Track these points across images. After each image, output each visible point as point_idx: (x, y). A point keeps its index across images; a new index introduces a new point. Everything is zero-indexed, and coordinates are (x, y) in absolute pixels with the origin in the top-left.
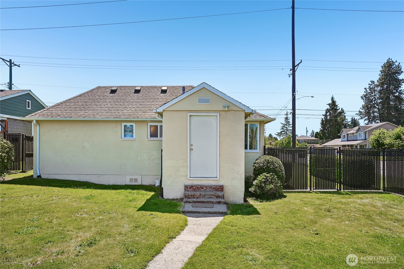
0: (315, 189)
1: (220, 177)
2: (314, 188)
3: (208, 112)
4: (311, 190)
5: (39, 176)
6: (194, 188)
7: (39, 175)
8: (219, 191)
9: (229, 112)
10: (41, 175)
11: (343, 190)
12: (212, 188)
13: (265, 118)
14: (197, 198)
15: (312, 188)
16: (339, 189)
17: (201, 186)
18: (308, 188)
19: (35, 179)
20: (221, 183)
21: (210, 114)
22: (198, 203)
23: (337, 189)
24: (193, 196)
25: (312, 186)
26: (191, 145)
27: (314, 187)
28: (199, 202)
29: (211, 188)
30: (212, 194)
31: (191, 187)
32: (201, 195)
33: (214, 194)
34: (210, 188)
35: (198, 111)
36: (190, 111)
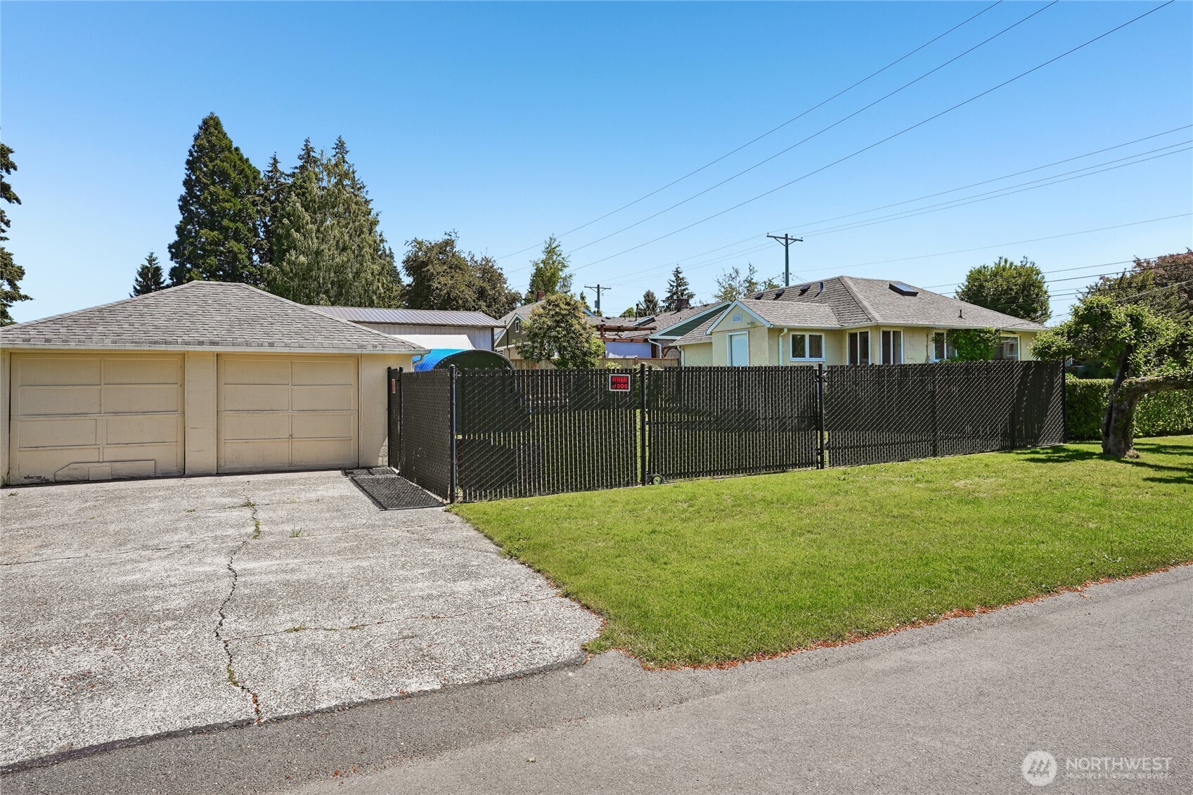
3: (741, 330)
9: (755, 331)
13: (870, 322)
21: (742, 333)
35: (734, 330)
36: (729, 331)
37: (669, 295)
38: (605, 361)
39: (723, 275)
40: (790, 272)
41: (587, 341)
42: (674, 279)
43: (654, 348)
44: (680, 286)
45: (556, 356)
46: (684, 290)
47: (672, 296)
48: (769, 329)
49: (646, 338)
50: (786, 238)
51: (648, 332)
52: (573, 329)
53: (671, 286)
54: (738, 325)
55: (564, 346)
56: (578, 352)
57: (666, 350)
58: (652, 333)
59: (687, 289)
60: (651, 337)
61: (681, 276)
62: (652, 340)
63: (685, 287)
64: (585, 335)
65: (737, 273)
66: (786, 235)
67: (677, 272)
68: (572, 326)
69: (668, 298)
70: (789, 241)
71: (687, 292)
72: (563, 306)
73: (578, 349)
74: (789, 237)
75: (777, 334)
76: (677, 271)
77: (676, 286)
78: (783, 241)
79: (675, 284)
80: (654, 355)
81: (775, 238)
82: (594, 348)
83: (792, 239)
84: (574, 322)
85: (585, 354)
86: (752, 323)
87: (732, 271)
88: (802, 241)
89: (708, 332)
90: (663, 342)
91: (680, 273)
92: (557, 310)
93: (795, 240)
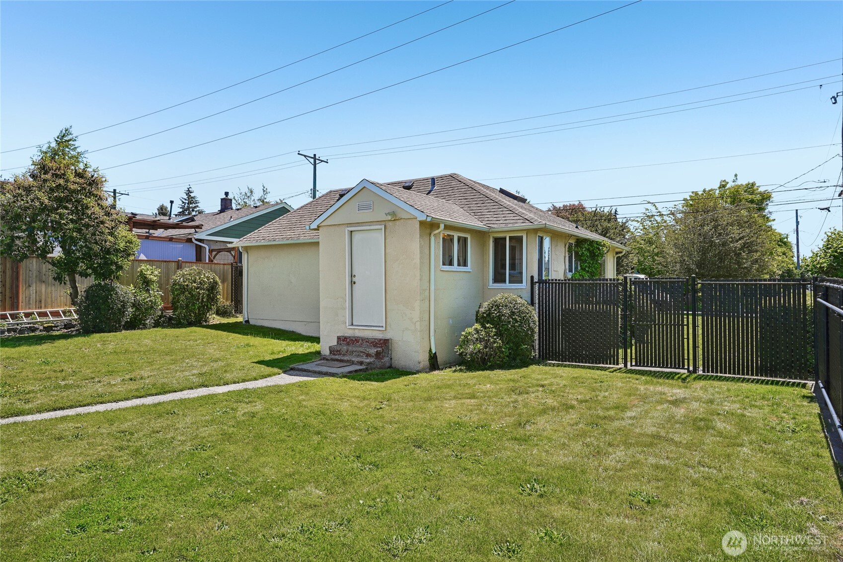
0: (636, 365)
1: (388, 326)
2: (634, 363)
3: (371, 223)
4: (626, 366)
5: (247, 322)
6: (348, 340)
7: (247, 319)
8: (378, 347)
9: (397, 223)
10: (249, 319)
11: (704, 371)
12: (370, 342)
13: (531, 224)
14: (344, 355)
15: (629, 364)
16: (691, 368)
17: (356, 338)
18: (620, 360)
19: (244, 325)
20: (387, 336)
21: (372, 227)
22: (336, 362)
23: (688, 369)
24: (339, 351)
25: (629, 359)
26: (352, 276)
27: (634, 360)
28: (337, 360)
29: (368, 342)
30: (362, 350)
31: (345, 338)
32: (348, 350)
33: (364, 351)
34: (366, 342)
35: (358, 224)
36: (350, 225)
37: (181, 210)
38: (136, 263)
39: (239, 194)
40: (317, 189)
41: (111, 234)
42: (186, 197)
43: (199, 249)
44: (191, 203)
45: (57, 252)
46: (195, 207)
47: (183, 211)
48: (422, 223)
49: (190, 237)
50: (314, 157)
51: (193, 230)
52: (89, 212)
53: (183, 203)
54: (365, 216)
55: (72, 238)
56: (96, 248)
57: (214, 253)
58: (196, 232)
59: (197, 206)
60: (196, 237)
61: (192, 195)
62: (197, 240)
63: (196, 205)
64: (109, 224)
65: (252, 192)
66: (315, 155)
67: (189, 192)
68: (87, 208)
69: (180, 212)
70: (317, 162)
71: (198, 209)
72: (72, 178)
73: (96, 243)
74: (317, 157)
75: (428, 231)
76: (189, 190)
77: (188, 204)
78: (312, 161)
79: (187, 202)
80: (199, 258)
81: (305, 156)
82: (122, 245)
83: (319, 160)
84: (90, 202)
85: (108, 252)
86: (393, 214)
87: (247, 190)
88: (327, 162)
89: (314, 226)
90: (212, 243)
91: (191, 192)
92: (61, 181)
93: (322, 161)
